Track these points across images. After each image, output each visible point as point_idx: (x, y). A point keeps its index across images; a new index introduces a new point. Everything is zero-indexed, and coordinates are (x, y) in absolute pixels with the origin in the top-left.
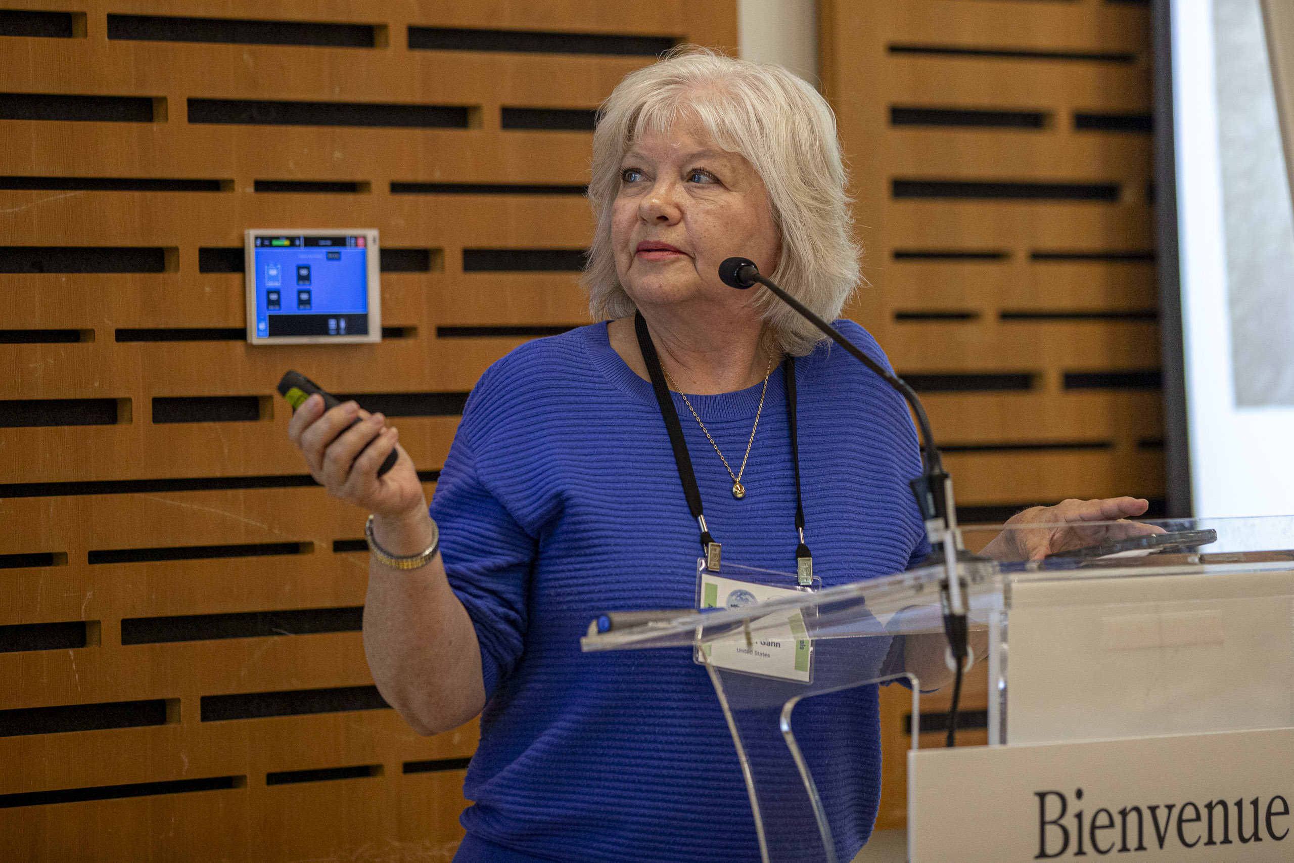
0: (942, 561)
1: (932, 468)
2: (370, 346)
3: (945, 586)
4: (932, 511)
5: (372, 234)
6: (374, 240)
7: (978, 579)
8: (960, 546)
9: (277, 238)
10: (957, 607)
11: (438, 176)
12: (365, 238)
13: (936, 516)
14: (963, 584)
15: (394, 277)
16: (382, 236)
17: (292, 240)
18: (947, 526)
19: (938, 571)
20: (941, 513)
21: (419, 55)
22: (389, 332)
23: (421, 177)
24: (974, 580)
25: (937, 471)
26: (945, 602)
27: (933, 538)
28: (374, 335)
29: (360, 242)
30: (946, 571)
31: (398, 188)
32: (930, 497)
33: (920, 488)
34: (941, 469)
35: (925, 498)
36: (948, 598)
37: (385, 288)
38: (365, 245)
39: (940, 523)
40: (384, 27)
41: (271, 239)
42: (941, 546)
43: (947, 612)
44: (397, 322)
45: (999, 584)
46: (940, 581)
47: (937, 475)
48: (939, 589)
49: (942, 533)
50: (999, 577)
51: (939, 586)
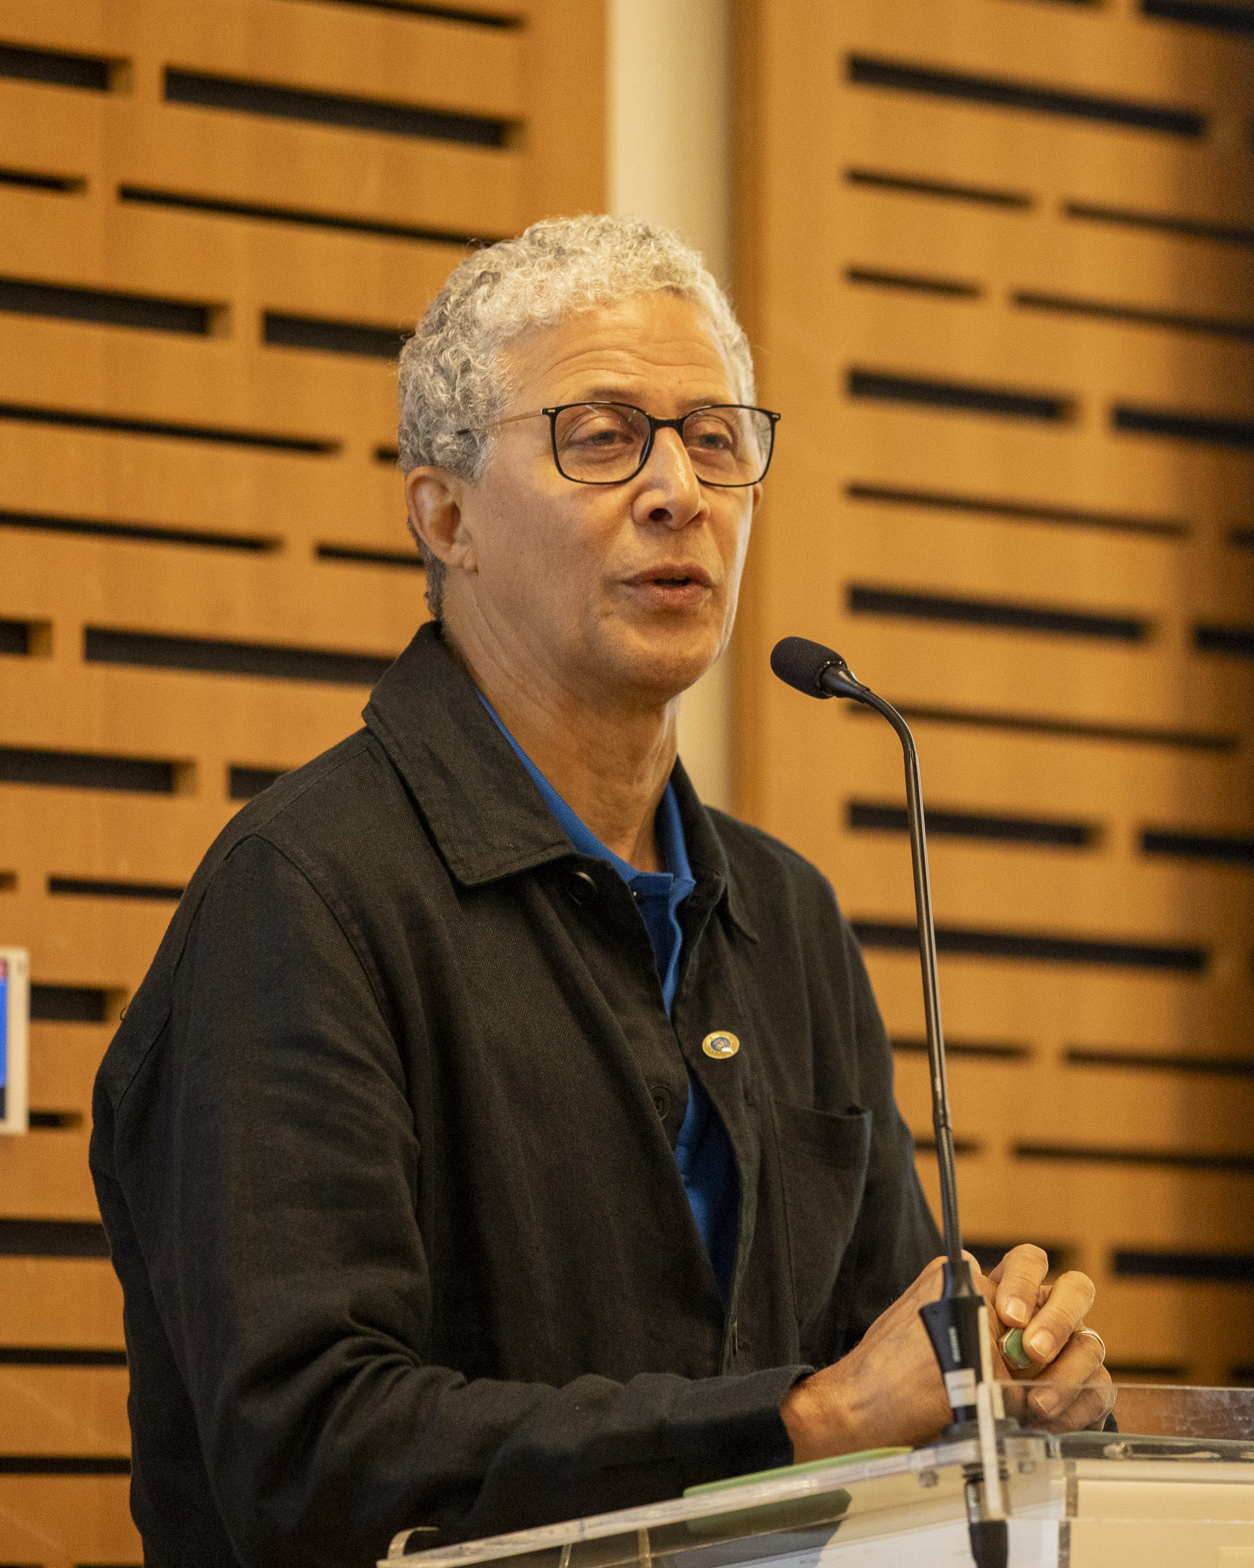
0: (973, 1433)
1: (957, 1288)
3: (974, 1477)
5: (17, 957)
6: (20, 967)
7: (1027, 1468)
8: (1000, 1414)
10: (994, 1509)
13: (962, 1365)
14: (1003, 1476)
15: (51, 1030)
18: (979, 1378)
19: (965, 1451)
20: (970, 1359)
21: (100, 673)
22: (39, 1120)
23: (97, 869)
24: (1021, 1467)
25: (965, 1292)
26: (973, 1504)
27: (958, 1399)
30: (979, 1449)
31: (60, 886)
32: (952, 1332)
36: (980, 1498)
38: (6, 972)
39: (969, 1375)
40: (44, 626)
42: (970, 1412)
43: (975, 1519)
45: (1058, 1478)
46: (967, 1467)
47: (964, 1299)
48: (964, 1481)
49: (971, 1391)
50: (1058, 1465)
51: (965, 1476)
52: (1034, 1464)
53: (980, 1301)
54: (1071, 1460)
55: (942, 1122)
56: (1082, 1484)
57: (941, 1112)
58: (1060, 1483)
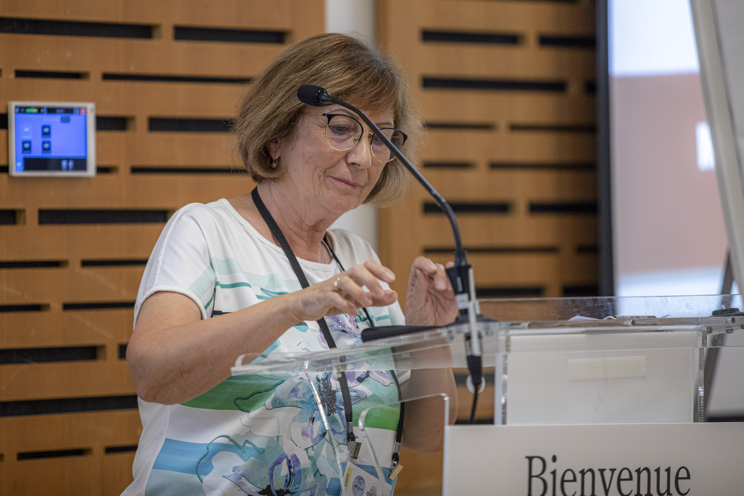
0: (467, 321)
1: (460, 261)
2: (88, 179)
3: (468, 337)
4: (461, 289)
5: (90, 106)
6: (91, 111)
8: (479, 312)
9: (30, 108)
10: (476, 352)
11: (133, 69)
13: (463, 292)
15: (106, 134)
16: (97, 107)
17: (39, 110)
18: (470, 299)
19: (465, 328)
20: (466, 290)
22: (101, 170)
23: (122, 70)
25: (463, 263)
26: (468, 349)
27: (461, 306)
28: (91, 171)
29: (83, 111)
30: (470, 328)
31: (107, 77)
33: (454, 274)
34: (466, 262)
35: (457, 280)
36: (470, 345)
37: (98, 141)
38: (86, 113)
39: (465, 297)
41: (26, 108)
42: (466, 312)
43: (469, 354)
44: (106, 163)
46: (465, 334)
47: (463, 266)
48: (464, 339)
49: (466, 303)
50: (503, 331)
53: (470, 267)
54: (508, 330)
56: (512, 338)
58: (503, 338)
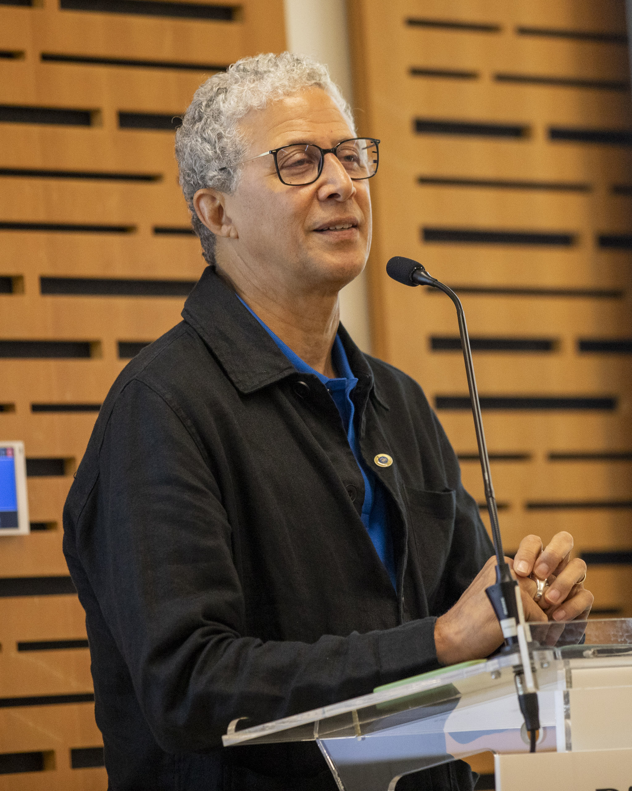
0: (517, 650)
1: (503, 577)
2: (20, 538)
3: (519, 672)
4: (505, 612)
5: (18, 446)
6: (20, 451)
7: (545, 665)
8: (530, 639)
10: (530, 687)
11: (69, 398)
12: (12, 450)
13: (509, 616)
14: (534, 670)
15: (39, 481)
16: (27, 448)
18: (518, 622)
19: (514, 659)
20: (512, 613)
21: (51, 300)
22: (36, 527)
23: (55, 398)
24: (542, 665)
25: (507, 579)
26: (519, 686)
27: (508, 634)
28: (24, 528)
29: (10, 452)
30: (520, 658)
31: (37, 408)
32: (503, 600)
33: (496, 594)
34: (510, 578)
35: (500, 602)
36: (523, 682)
37: (30, 490)
38: (13, 454)
39: (512, 621)
40: (20, 278)
42: (515, 639)
43: (521, 693)
44: (41, 518)
45: (561, 669)
46: (515, 667)
47: (507, 583)
48: (513, 675)
49: (514, 629)
50: (561, 662)
51: (514, 672)
52: (548, 663)
53: (515, 583)
54: (567, 660)
55: (489, 495)
56: (573, 671)
57: (489, 490)
58: (562, 672)
